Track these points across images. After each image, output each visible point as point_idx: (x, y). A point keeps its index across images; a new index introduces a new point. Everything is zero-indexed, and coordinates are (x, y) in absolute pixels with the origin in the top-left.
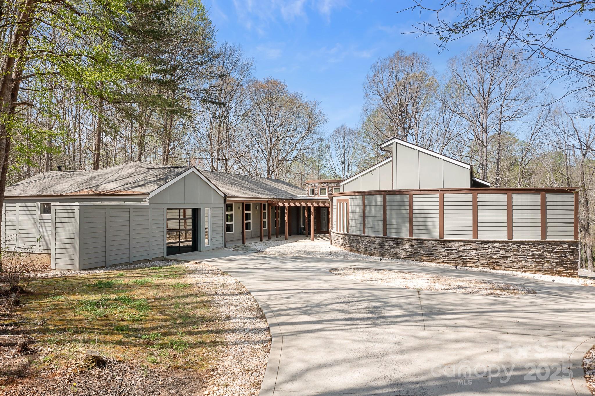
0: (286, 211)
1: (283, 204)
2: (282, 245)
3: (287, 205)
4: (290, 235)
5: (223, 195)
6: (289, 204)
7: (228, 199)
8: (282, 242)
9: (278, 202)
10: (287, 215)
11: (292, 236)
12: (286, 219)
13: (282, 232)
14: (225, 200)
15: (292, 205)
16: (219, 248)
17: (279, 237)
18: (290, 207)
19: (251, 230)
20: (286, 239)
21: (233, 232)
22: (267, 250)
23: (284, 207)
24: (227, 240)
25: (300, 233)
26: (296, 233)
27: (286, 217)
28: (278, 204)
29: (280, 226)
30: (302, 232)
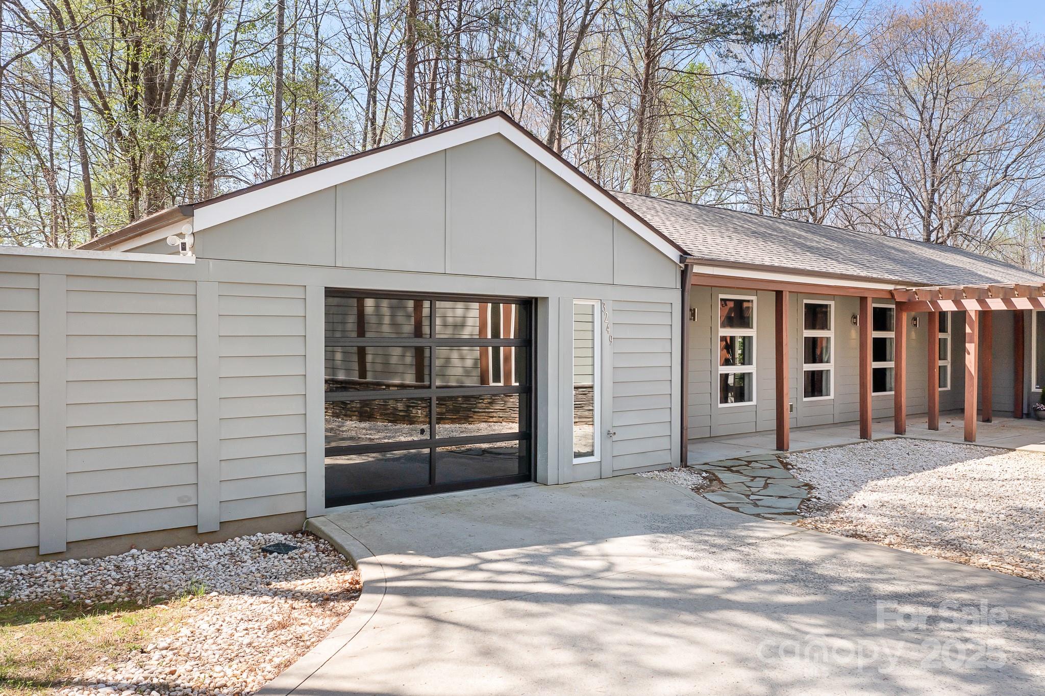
0: (968, 330)
1: (957, 302)
2: (942, 470)
3: (972, 306)
4: (986, 415)
5: (674, 255)
6: (981, 301)
7: (697, 269)
8: (950, 448)
9: (935, 297)
10: (971, 348)
11: (996, 421)
12: (971, 361)
13: (955, 408)
14: (684, 274)
15: (996, 304)
16: (649, 469)
17: (942, 423)
18: (985, 315)
19: (832, 396)
20: (969, 438)
21: (754, 403)
22: (862, 497)
23: (960, 316)
24: (691, 434)
25: (1025, 411)
26: (1012, 410)
27: (969, 354)
28: (935, 303)
29: (949, 387)
30: (1036, 410)
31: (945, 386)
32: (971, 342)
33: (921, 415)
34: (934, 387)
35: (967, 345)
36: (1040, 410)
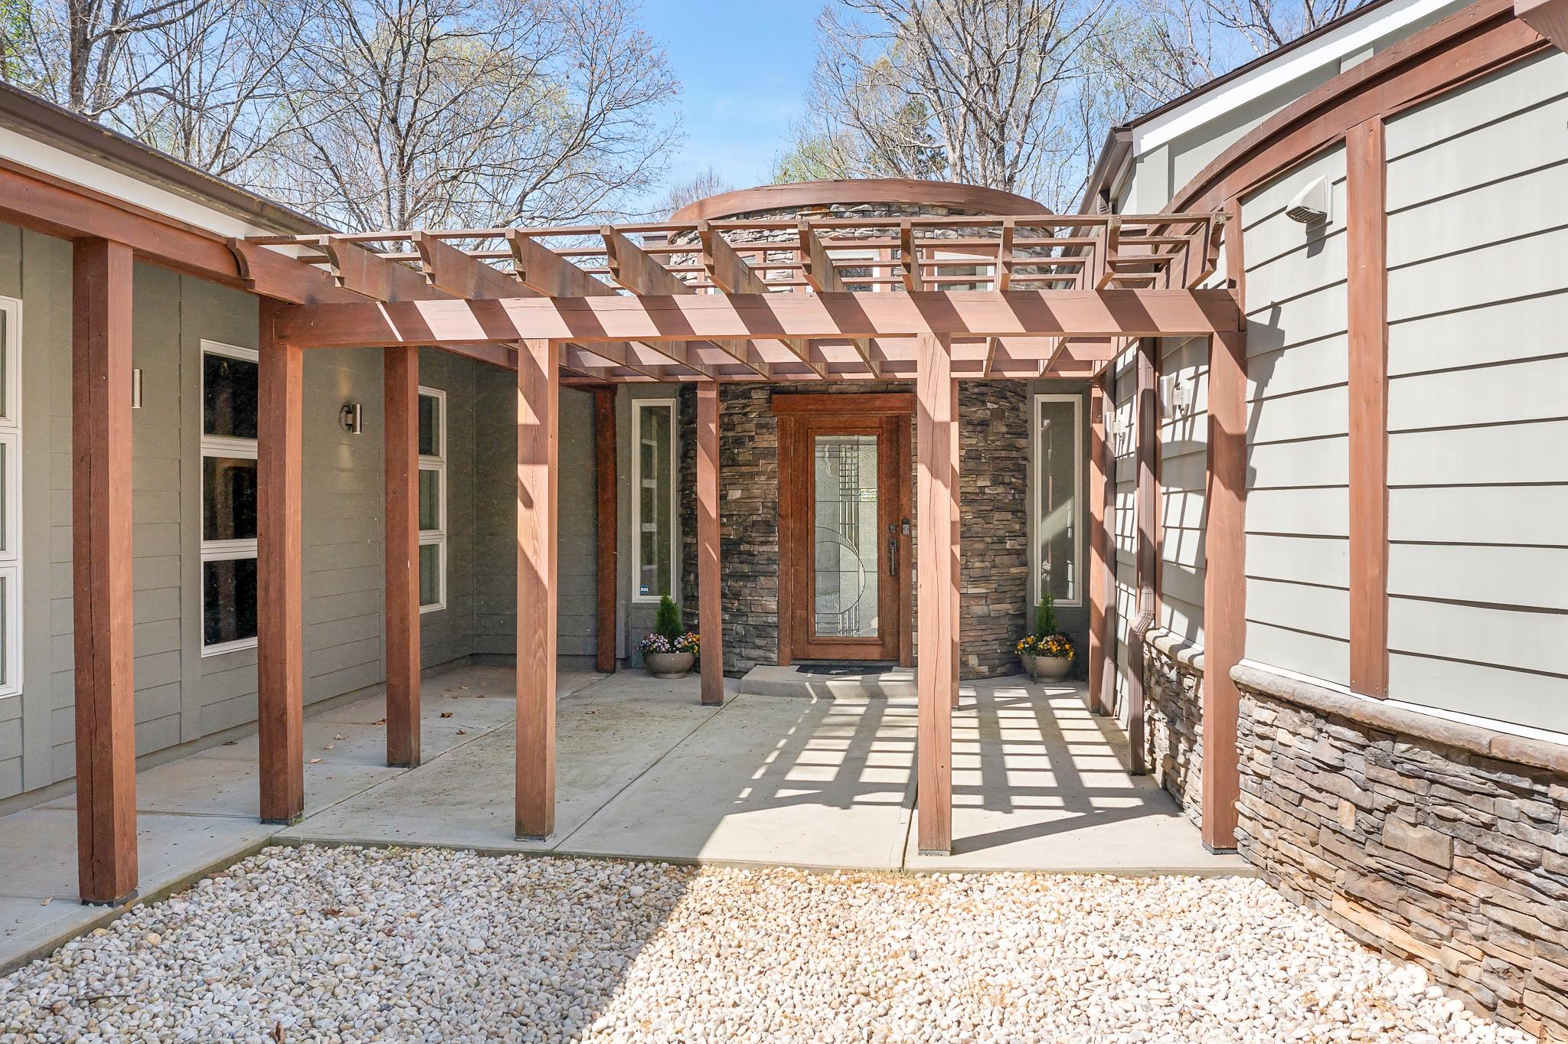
3: (537, 324)
6: (570, 308)
10: (537, 479)
25: (621, 653)
26: (590, 650)
27: (529, 504)
28: (404, 312)
29: (442, 603)
30: (648, 652)
31: (433, 600)
32: (535, 460)
33: (363, 692)
34: (404, 605)
35: (523, 472)
36: (657, 651)
